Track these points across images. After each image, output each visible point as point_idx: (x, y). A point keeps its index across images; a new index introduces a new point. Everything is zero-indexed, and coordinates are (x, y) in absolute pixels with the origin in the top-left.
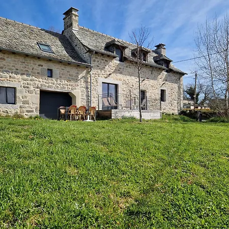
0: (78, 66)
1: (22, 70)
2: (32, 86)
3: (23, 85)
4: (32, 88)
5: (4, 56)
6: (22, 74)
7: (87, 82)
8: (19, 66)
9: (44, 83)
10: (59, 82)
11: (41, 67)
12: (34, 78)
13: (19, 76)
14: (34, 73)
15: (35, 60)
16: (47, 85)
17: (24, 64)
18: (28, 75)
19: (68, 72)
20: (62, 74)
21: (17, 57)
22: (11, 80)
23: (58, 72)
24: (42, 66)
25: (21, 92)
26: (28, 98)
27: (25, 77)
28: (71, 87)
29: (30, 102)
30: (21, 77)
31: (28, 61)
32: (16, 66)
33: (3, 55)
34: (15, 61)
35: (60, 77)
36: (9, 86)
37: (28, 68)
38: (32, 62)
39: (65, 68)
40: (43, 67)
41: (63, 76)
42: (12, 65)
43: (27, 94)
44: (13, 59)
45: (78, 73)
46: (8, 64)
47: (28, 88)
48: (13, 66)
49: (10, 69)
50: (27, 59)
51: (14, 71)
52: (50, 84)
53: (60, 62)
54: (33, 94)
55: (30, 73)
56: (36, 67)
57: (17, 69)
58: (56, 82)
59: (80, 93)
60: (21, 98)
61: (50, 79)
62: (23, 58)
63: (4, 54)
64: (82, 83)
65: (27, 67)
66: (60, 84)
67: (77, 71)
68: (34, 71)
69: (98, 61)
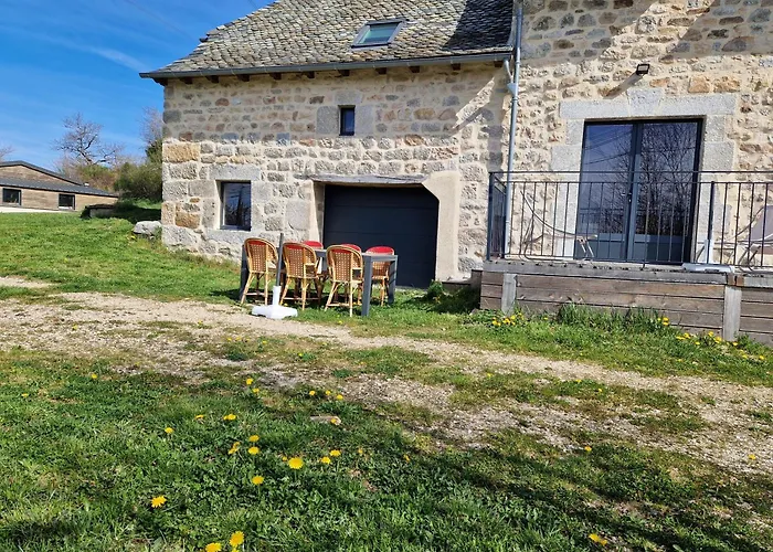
0: (456, 67)
1: (266, 126)
2: (290, 173)
3: (267, 172)
4: (290, 179)
5: (226, 94)
6: (267, 139)
7: (494, 132)
8: (261, 113)
9: (327, 159)
10: (375, 148)
11: (317, 105)
12: (297, 145)
13: (259, 146)
14: (298, 129)
15: (302, 86)
16: (335, 164)
17: (272, 105)
18: (282, 139)
19: (411, 103)
20: (390, 117)
21: (257, 88)
22: (239, 159)
23: (374, 110)
24: (320, 100)
25: (263, 193)
26: (278, 213)
27: (273, 145)
28: (419, 163)
29: (285, 224)
30: (263, 148)
31: (283, 94)
32: (252, 115)
33: (223, 89)
34: (250, 102)
35: (382, 129)
36: (234, 178)
37: (283, 117)
38: (293, 94)
39: (401, 88)
40: (326, 103)
41: (389, 125)
42: (242, 114)
43: (278, 199)
44: (247, 96)
45: (454, 102)
46: (235, 114)
47: (280, 178)
48: (246, 118)
49: (238, 128)
50: (281, 86)
51: (246, 132)
52: (345, 161)
53: (382, 71)
54: (291, 200)
55: (287, 130)
56: (302, 108)
57: (254, 126)
58: (363, 150)
59: (460, 186)
60: (262, 212)
61: (345, 140)
62: (269, 86)
63: (226, 86)
64: (474, 140)
65: (279, 112)
66: (377, 157)
67: (450, 93)
68: (298, 122)
69: (567, 21)
